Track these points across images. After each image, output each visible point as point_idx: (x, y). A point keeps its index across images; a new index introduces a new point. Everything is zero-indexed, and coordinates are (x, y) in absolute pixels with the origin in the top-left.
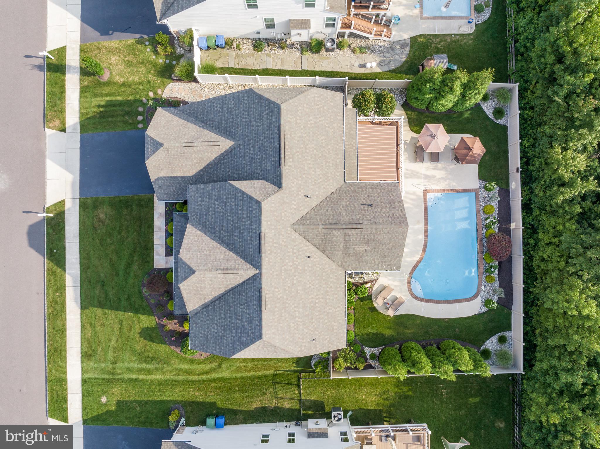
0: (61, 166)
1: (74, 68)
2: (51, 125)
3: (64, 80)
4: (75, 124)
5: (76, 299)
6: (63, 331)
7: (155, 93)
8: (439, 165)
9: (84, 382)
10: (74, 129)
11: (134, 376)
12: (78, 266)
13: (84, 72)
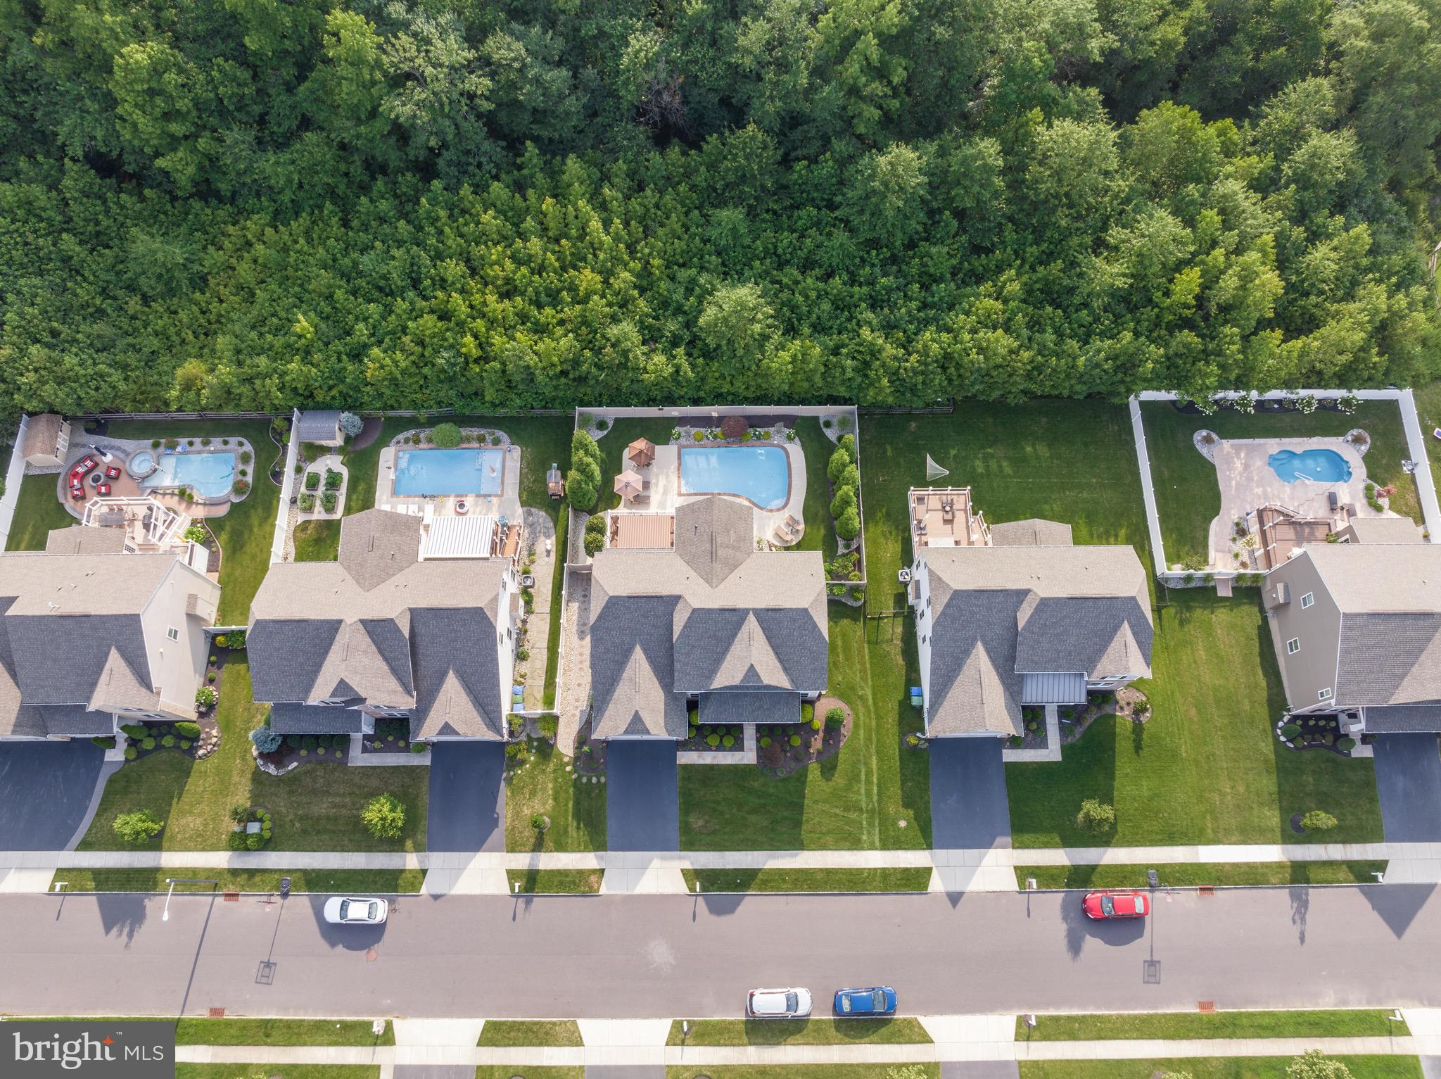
0: (643, 874)
1: (532, 859)
2: (596, 886)
3: (546, 871)
4: (597, 858)
5: (792, 856)
6: (829, 872)
7: (567, 764)
8: (653, 481)
9: (884, 847)
10: (601, 858)
11: (875, 789)
12: (755, 853)
13: (538, 846)
